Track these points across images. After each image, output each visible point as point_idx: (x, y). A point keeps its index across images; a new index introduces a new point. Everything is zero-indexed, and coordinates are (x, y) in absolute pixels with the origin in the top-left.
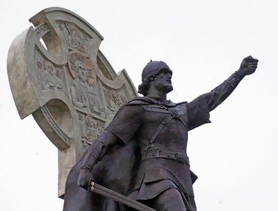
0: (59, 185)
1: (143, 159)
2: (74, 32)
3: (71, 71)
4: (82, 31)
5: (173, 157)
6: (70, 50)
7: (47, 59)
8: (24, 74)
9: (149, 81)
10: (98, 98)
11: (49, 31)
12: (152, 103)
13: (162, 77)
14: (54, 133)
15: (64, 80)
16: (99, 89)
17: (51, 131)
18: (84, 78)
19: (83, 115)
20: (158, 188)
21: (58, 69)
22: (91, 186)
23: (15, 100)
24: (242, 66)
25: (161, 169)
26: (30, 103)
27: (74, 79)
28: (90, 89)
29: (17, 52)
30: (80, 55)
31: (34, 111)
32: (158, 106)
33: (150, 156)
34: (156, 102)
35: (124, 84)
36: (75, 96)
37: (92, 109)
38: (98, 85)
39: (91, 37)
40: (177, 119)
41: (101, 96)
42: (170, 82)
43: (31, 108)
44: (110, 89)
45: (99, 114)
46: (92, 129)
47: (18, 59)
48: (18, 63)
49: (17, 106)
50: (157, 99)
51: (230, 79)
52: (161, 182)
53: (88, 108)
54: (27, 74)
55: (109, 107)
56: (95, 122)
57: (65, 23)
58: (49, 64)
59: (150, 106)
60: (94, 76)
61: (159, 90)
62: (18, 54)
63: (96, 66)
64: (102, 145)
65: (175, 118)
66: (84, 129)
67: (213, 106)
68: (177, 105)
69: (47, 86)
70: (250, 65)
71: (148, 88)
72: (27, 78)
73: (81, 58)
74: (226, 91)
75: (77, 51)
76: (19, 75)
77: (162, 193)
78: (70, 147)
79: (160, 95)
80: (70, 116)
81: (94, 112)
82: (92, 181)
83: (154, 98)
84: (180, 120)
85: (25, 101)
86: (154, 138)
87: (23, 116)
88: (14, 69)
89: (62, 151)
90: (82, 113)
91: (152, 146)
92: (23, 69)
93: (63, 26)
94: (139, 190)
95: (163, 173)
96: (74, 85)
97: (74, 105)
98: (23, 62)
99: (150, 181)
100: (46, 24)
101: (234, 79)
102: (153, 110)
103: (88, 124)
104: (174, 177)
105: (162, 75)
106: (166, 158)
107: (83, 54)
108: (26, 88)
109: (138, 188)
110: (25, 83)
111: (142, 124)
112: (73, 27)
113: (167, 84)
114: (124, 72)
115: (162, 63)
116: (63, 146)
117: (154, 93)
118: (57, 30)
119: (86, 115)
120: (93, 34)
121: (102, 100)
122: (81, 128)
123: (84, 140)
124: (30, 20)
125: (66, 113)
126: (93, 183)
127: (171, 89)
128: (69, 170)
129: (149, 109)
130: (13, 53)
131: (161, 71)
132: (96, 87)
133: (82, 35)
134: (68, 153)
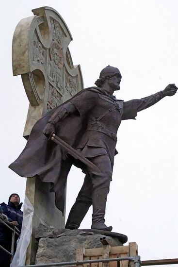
0: (25, 128)
1: (89, 129)
2: (57, 29)
3: (51, 54)
4: (62, 30)
5: (110, 135)
6: (53, 40)
7: (40, 41)
8: (25, 46)
9: (106, 78)
10: (61, 78)
11: (43, 22)
12: (105, 94)
13: (115, 79)
14: (32, 92)
15: (46, 59)
16: (63, 73)
17: (30, 90)
18: (57, 62)
19: (51, 87)
20: (96, 152)
21: (44, 50)
22: (52, 136)
23: (13, 61)
24: (167, 89)
25: (100, 140)
26: (23, 67)
27: (51, 60)
28: (59, 71)
29: (23, 29)
30: (58, 46)
31: (24, 73)
32: (108, 98)
33: (95, 129)
34: (107, 94)
35: (77, 75)
36: (49, 72)
37: (57, 85)
38: (63, 70)
39: (66, 36)
40: (118, 110)
41: (63, 77)
42: (119, 83)
43: (23, 71)
44: (69, 75)
45: (60, 89)
46: (54, 98)
47: (23, 35)
48: (23, 37)
49: (13, 66)
50: (108, 92)
51: (156, 95)
52: (99, 149)
53: (55, 83)
54: (27, 47)
55: (66, 87)
56: (57, 94)
57: (54, 20)
58: (40, 45)
59: (103, 95)
60: (63, 63)
61: (111, 86)
62: (23, 31)
63: (65, 56)
64: (66, 111)
65: (117, 109)
66: (50, 96)
67: (141, 109)
68: (118, 100)
69: (36, 59)
70: (172, 90)
71: (104, 83)
72: (27, 49)
73: (58, 48)
74: (151, 102)
75: (57, 42)
76: (21, 45)
77: (99, 156)
78: (39, 105)
79: (110, 90)
80: (44, 85)
81: (58, 87)
82: (53, 133)
83: (106, 91)
84: (119, 111)
85: (20, 64)
86: (100, 118)
87: (15, 74)
88: (18, 40)
89: (32, 106)
90: (51, 85)
91: (98, 122)
92: (24, 43)
93: (52, 22)
94: (82, 149)
95: (101, 143)
96: (50, 65)
97: (48, 77)
98: (26, 37)
99: (92, 146)
100: (43, 17)
101: (158, 96)
102: (105, 99)
103: (53, 94)
104: (107, 148)
105: (115, 77)
106: (105, 134)
107: (60, 46)
108: (23, 56)
109: (81, 147)
110: (24, 53)
111: (95, 106)
112: (57, 25)
113: (117, 84)
114: (79, 66)
115: (117, 70)
116: (35, 103)
117: (106, 87)
118: (49, 23)
119: (53, 87)
120: (67, 34)
121: (63, 81)
122: (49, 95)
123: (49, 104)
124: (33, 11)
125: (42, 82)
126: (54, 135)
127: (118, 89)
128: (36, 121)
129: (102, 98)
130: (20, 29)
131: (115, 75)
132: (62, 70)
133: (61, 32)
134: (37, 109)
